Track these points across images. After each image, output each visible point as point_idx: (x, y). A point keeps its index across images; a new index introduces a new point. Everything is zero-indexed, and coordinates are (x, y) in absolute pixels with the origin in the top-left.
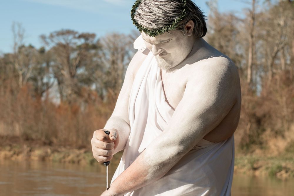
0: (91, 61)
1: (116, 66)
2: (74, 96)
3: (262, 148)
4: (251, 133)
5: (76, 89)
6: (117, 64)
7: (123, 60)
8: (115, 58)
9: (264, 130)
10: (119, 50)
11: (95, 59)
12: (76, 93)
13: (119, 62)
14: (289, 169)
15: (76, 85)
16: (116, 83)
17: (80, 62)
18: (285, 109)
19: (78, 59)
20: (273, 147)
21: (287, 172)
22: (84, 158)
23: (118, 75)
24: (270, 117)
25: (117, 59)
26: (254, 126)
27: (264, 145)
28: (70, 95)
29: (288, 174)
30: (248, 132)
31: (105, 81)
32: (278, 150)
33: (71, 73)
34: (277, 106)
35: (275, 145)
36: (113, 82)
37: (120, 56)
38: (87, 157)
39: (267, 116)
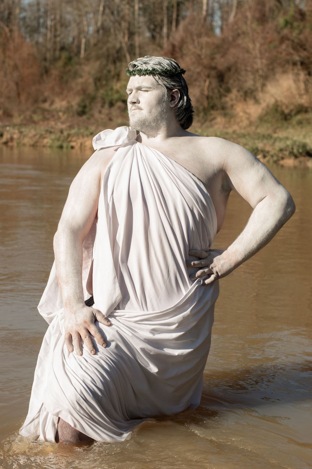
3: (225, 115)
4: (211, 94)
9: (228, 91)
14: (268, 152)
18: (259, 61)
20: (241, 114)
21: (264, 157)
24: (237, 71)
26: (215, 83)
27: (228, 111)
29: (267, 159)
30: (206, 92)
32: (248, 119)
34: (246, 55)
35: (245, 112)
39: (233, 70)
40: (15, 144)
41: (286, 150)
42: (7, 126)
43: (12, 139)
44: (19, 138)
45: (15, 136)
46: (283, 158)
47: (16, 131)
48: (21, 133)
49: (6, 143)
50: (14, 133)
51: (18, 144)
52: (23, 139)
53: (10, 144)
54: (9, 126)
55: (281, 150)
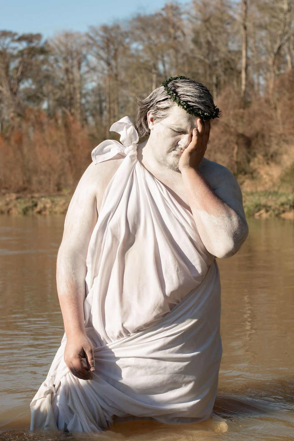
0: (39, 70)
1: (71, 77)
2: (18, 119)
3: (253, 178)
4: (239, 160)
5: (19, 111)
6: (72, 73)
7: (79, 68)
8: (68, 66)
9: (255, 155)
10: (75, 54)
11: (45, 67)
12: (19, 115)
13: (75, 70)
14: (270, 207)
15: (19, 105)
16: (72, 99)
17: (22, 73)
18: (281, 127)
19: (20, 69)
20: (265, 176)
21: (267, 211)
22: (15, 206)
23: (74, 88)
24: (263, 136)
25: (72, 67)
27: (255, 175)
28: (12, 118)
29: (269, 213)
30: (235, 159)
31: (57, 96)
32: (271, 180)
33: (11, 90)
35: (268, 174)
36: (69, 97)
37: (75, 62)
38: (18, 205)
39: (260, 136)
40: (47, 212)
41: (287, 204)
42: (42, 197)
43: (45, 208)
44: (51, 207)
45: (48, 206)
46: (284, 212)
47: (49, 201)
48: (53, 202)
49: (40, 212)
50: (47, 203)
51: (50, 212)
52: (55, 208)
53: (44, 213)
54: (45, 197)
55: (282, 204)
